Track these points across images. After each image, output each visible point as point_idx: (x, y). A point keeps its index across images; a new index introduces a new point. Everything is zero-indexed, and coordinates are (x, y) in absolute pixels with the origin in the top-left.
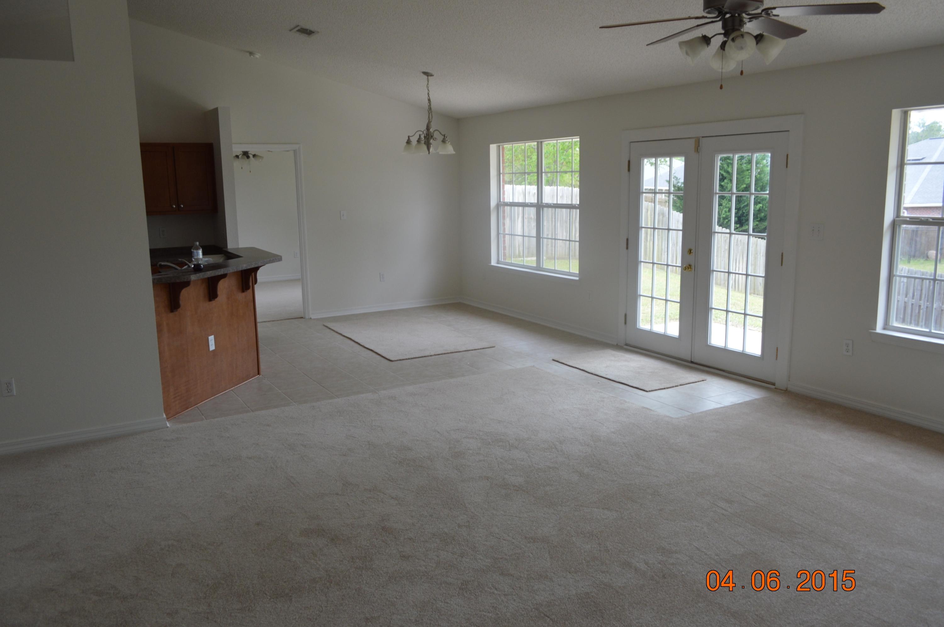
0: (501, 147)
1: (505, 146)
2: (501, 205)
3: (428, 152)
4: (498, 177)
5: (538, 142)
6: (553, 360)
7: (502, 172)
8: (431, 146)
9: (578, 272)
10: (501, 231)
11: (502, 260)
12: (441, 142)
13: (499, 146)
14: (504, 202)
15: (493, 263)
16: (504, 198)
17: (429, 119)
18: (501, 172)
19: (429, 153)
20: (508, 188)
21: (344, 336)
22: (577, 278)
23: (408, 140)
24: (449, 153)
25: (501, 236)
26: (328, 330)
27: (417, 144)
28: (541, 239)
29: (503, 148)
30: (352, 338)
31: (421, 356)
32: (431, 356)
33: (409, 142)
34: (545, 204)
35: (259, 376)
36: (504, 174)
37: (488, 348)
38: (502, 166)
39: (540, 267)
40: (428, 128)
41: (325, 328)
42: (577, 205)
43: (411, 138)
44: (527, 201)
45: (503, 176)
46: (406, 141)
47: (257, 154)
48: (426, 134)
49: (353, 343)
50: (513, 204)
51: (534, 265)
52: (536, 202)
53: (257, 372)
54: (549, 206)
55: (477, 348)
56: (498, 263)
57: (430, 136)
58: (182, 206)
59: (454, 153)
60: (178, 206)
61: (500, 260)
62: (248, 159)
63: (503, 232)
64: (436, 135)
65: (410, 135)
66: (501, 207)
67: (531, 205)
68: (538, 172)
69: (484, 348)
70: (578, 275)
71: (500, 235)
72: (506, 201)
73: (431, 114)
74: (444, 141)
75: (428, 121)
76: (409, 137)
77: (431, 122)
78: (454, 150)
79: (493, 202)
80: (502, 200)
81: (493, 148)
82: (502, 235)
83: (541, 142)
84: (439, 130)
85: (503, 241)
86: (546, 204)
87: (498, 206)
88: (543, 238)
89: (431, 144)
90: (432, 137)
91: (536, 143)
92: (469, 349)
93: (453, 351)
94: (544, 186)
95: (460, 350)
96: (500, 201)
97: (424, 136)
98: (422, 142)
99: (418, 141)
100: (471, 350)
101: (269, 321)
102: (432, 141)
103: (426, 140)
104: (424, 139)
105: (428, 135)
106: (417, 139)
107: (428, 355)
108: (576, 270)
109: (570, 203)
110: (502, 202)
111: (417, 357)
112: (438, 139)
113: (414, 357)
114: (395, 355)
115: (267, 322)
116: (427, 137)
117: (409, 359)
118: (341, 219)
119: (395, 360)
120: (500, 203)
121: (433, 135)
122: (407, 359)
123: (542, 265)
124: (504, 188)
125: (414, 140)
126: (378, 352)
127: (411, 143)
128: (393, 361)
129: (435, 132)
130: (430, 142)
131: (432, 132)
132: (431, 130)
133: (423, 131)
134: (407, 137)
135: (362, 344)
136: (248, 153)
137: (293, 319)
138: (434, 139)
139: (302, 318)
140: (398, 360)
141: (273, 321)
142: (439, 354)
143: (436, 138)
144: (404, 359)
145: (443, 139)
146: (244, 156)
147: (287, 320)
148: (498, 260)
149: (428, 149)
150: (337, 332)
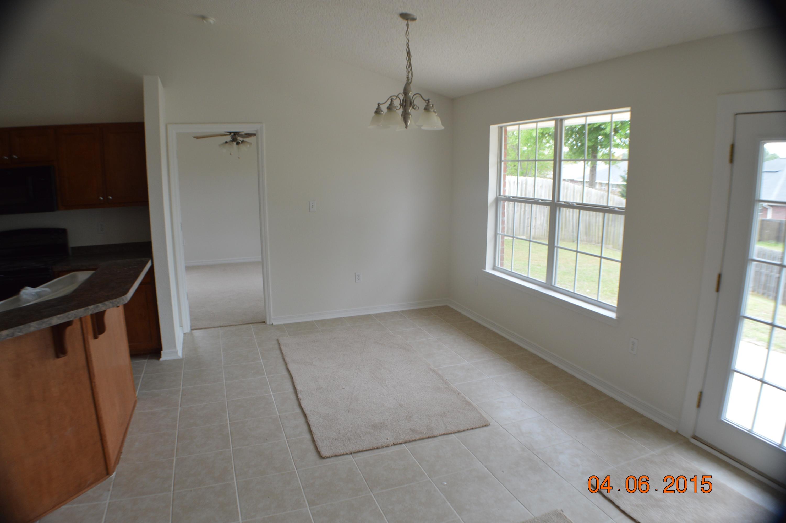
0: (503, 129)
1: (509, 128)
2: (500, 199)
3: (405, 126)
4: (499, 165)
5: (556, 120)
6: (592, 486)
8: (409, 117)
9: (616, 306)
10: (500, 232)
11: (499, 266)
12: (424, 111)
13: (501, 128)
14: (505, 196)
15: (489, 269)
16: (504, 191)
17: (408, 80)
18: (503, 159)
19: (406, 127)
20: (511, 179)
21: (288, 370)
22: (613, 315)
23: (377, 109)
24: (435, 128)
25: (499, 238)
26: (278, 352)
27: (388, 111)
28: (556, 249)
29: (506, 131)
31: (371, 448)
33: (378, 111)
34: (563, 203)
36: (506, 162)
38: (504, 152)
40: (406, 92)
41: (277, 347)
42: (622, 210)
43: (381, 106)
44: (537, 197)
45: (505, 165)
46: (375, 110)
48: (403, 100)
50: (517, 200)
51: (543, 279)
52: (551, 199)
55: (461, 428)
56: (494, 271)
57: (409, 103)
59: (443, 128)
61: (497, 265)
63: (502, 232)
65: (381, 103)
66: (501, 202)
67: (543, 203)
68: (555, 160)
69: (473, 429)
70: (615, 309)
71: (498, 235)
72: (507, 194)
73: (410, 72)
74: (427, 109)
75: (406, 82)
77: (411, 83)
78: (443, 124)
79: (492, 196)
80: (502, 194)
81: (494, 129)
82: (500, 236)
83: (562, 120)
84: (421, 94)
85: (501, 242)
86: (565, 202)
87: (497, 200)
88: (558, 247)
89: (409, 114)
90: (411, 104)
91: (553, 122)
92: (449, 430)
93: (424, 436)
95: (436, 433)
96: (500, 195)
97: (399, 102)
98: (394, 109)
99: (390, 108)
100: (452, 432)
101: (225, 326)
102: (411, 109)
103: (402, 108)
104: (399, 106)
105: (405, 101)
106: (390, 105)
107: (384, 445)
108: (614, 302)
109: (605, 204)
110: (502, 196)
111: (365, 449)
112: (419, 108)
113: (359, 450)
114: (333, 439)
115: (223, 327)
116: (404, 104)
117: (351, 453)
118: (310, 211)
119: (327, 455)
120: (500, 196)
121: (413, 101)
122: (347, 454)
123: (554, 284)
124: (504, 179)
125: (384, 108)
126: (311, 425)
127: (381, 112)
128: (324, 458)
129: (416, 97)
130: (409, 112)
131: (411, 98)
132: (410, 94)
133: (398, 95)
134: (377, 105)
135: (300, 396)
136: (238, 138)
137: (253, 324)
138: (414, 106)
139: (264, 322)
140: (332, 457)
141: (230, 326)
142: (401, 441)
143: (417, 106)
144: (344, 453)
145: (428, 105)
146: (232, 142)
147: (246, 326)
148: (494, 265)
149: (406, 121)
150: (284, 359)
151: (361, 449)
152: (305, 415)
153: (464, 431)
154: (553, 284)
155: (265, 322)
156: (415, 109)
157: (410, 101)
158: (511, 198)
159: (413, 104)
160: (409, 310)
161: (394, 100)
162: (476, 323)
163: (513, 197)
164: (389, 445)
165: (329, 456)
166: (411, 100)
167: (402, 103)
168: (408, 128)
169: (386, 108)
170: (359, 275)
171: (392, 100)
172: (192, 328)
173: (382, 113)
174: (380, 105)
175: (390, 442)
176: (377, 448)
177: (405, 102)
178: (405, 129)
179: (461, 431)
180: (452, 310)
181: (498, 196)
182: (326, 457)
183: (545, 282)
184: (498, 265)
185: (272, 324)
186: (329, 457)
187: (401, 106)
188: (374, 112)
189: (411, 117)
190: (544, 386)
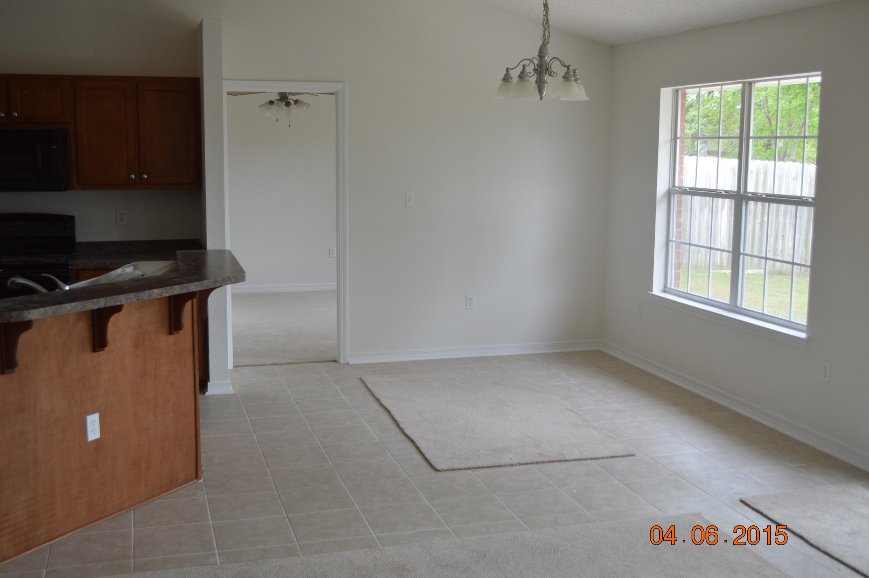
0: (680, 92)
1: (686, 91)
2: (675, 191)
3: (539, 97)
4: (673, 143)
5: (744, 83)
6: (742, 502)
7: (680, 135)
8: (545, 86)
9: (805, 324)
10: (673, 237)
11: (673, 287)
12: (562, 79)
13: (677, 91)
14: (681, 188)
15: (657, 290)
16: (681, 181)
17: (545, 39)
18: (678, 135)
19: (541, 98)
20: (689, 161)
21: (382, 405)
22: (803, 335)
23: (505, 75)
24: (578, 99)
25: (673, 246)
26: (364, 390)
27: (518, 80)
28: (742, 256)
29: (684, 94)
30: (391, 412)
31: (492, 465)
32: (512, 465)
33: (507, 79)
34: (750, 195)
35: (197, 480)
36: (683, 139)
37: (622, 456)
38: (681, 125)
39: (736, 306)
40: (541, 55)
41: (361, 384)
42: (810, 200)
44: (720, 188)
45: (682, 142)
46: (503, 76)
47: (299, 100)
48: (538, 65)
49: (389, 421)
50: (695, 192)
51: (726, 300)
52: (736, 190)
53: (193, 474)
54: (757, 198)
55: (600, 455)
56: (664, 291)
57: (545, 69)
58: (146, 177)
59: (588, 99)
60: (139, 176)
61: (669, 286)
62: (288, 108)
63: (676, 238)
64: (556, 67)
65: (510, 68)
66: (675, 195)
67: (726, 195)
68: (741, 138)
69: (613, 457)
70: (804, 328)
71: (671, 243)
72: (684, 185)
73: (547, 30)
74: (566, 78)
75: (541, 42)
76: (507, 69)
77: (547, 43)
78: (587, 94)
79: (662, 187)
80: (677, 184)
81: (666, 93)
82: (674, 244)
83: (750, 83)
84: (560, 58)
85: (676, 253)
86: (753, 194)
87: (669, 193)
88: (745, 255)
89: (545, 82)
90: (547, 70)
91: (740, 86)
92: (584, 456)
93: (554, 459)
94: (751, 161)
95: (568, 458)
96: (674, 186)
97: (533, 68)
98: (526, 78)
99: (522, 76)
100: (588, 458)
101: (282, 364)
102: (547, 76)
103: (537, 75)
104: (533, 72)
105: (540, 66)
106: (521, 73)
107: (507, 463)
108: (803, 320)
109: (798, 194)
110: (677, 187)
111: (485, 466)
112: (557, 74)
113: (479, 466)
114: (448, 458)
115: (278, 364)
116: (539, 70)
117: (470, 469)
118: (405, 206)
119: (443, 468)
120: (674, 188)
121: (549, 67)
122: (465, 469)
123: (741, 305)
124: (681, 163)
125: (515, 74)
126: (421, 447)
127: (510, 80)
128: (439, 471)
129: (554, 61)
130: (544, 79)
131: (548, 62)
132: (546, 58)
133: (533, 59)
134: (505, 71)
135: (402, 426)
136: (289, 96)
137: (320, 363)
138: (552, 73)
139: (335, 361)
140: (448, 470)
141: (288, 364)
142: (527, 461)
143: (554, 72)
144: (461, 467)
145: (567, 73)
146: (280, 102)
147: (311, 364)
148: (665, 286)
149: (540, 91)
150: (374, 396)
151: (481, 465)
152: (412, 441)
153: (603, 458)
154: (738, 305)
155: (337, 361)
156: (552, 76)
157: (546, 66)
158: (688, 189)
159: (550, 70)
160: (543, 354)
161: (526, 66)
162: (639, 369)
163: (691, 189)
164: (513, 464)
165: (445, 469)
166: (548, 65)
167: (536, 68)
168: (543, 99)
169: (517, 76)
170: (471, 299)
171: (524, 66)
172: (235, 365)
173: (512, 80)
174: (509, 70)
175: (515, 461)
176: (500, 466)
177: (540, 68)
178: (539, 100)
179: (599, 458)
180: (606, 355)
181: (671, 187)
182: (441, 469)
183: (728, 302)
184: (671, 285)
185: (347, 362)
186: (445, 471)
187: (536, 73)
188: (502, 79)
189: (547, 86)
190: (715, 429)
